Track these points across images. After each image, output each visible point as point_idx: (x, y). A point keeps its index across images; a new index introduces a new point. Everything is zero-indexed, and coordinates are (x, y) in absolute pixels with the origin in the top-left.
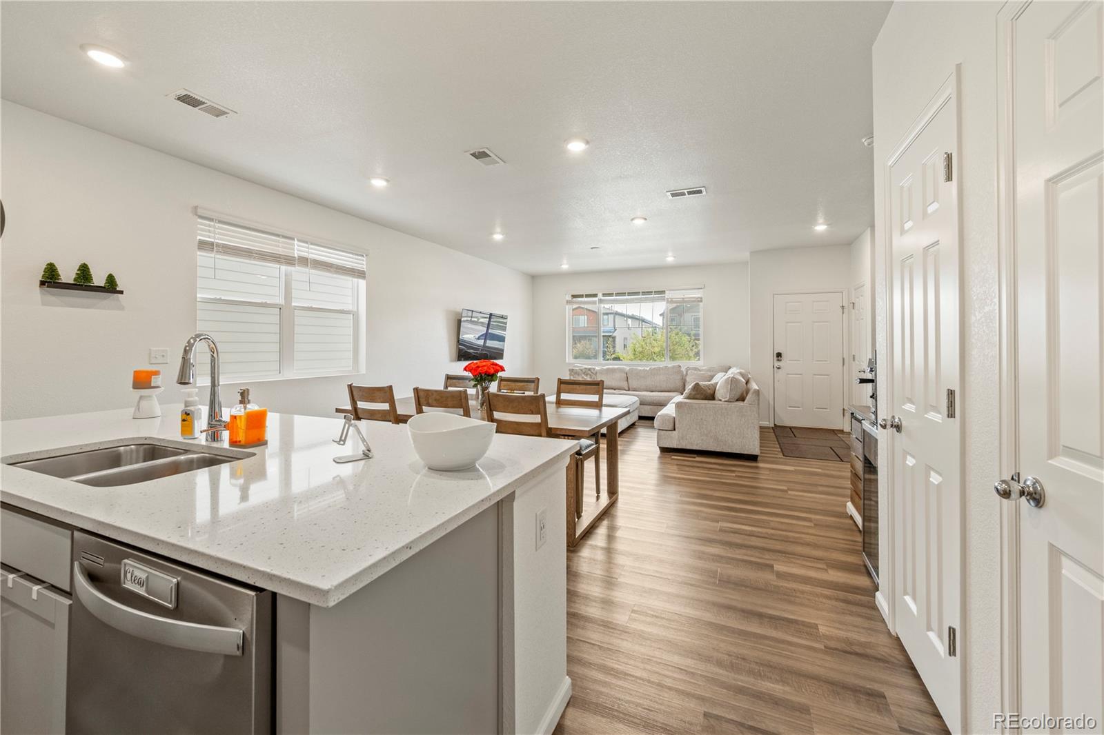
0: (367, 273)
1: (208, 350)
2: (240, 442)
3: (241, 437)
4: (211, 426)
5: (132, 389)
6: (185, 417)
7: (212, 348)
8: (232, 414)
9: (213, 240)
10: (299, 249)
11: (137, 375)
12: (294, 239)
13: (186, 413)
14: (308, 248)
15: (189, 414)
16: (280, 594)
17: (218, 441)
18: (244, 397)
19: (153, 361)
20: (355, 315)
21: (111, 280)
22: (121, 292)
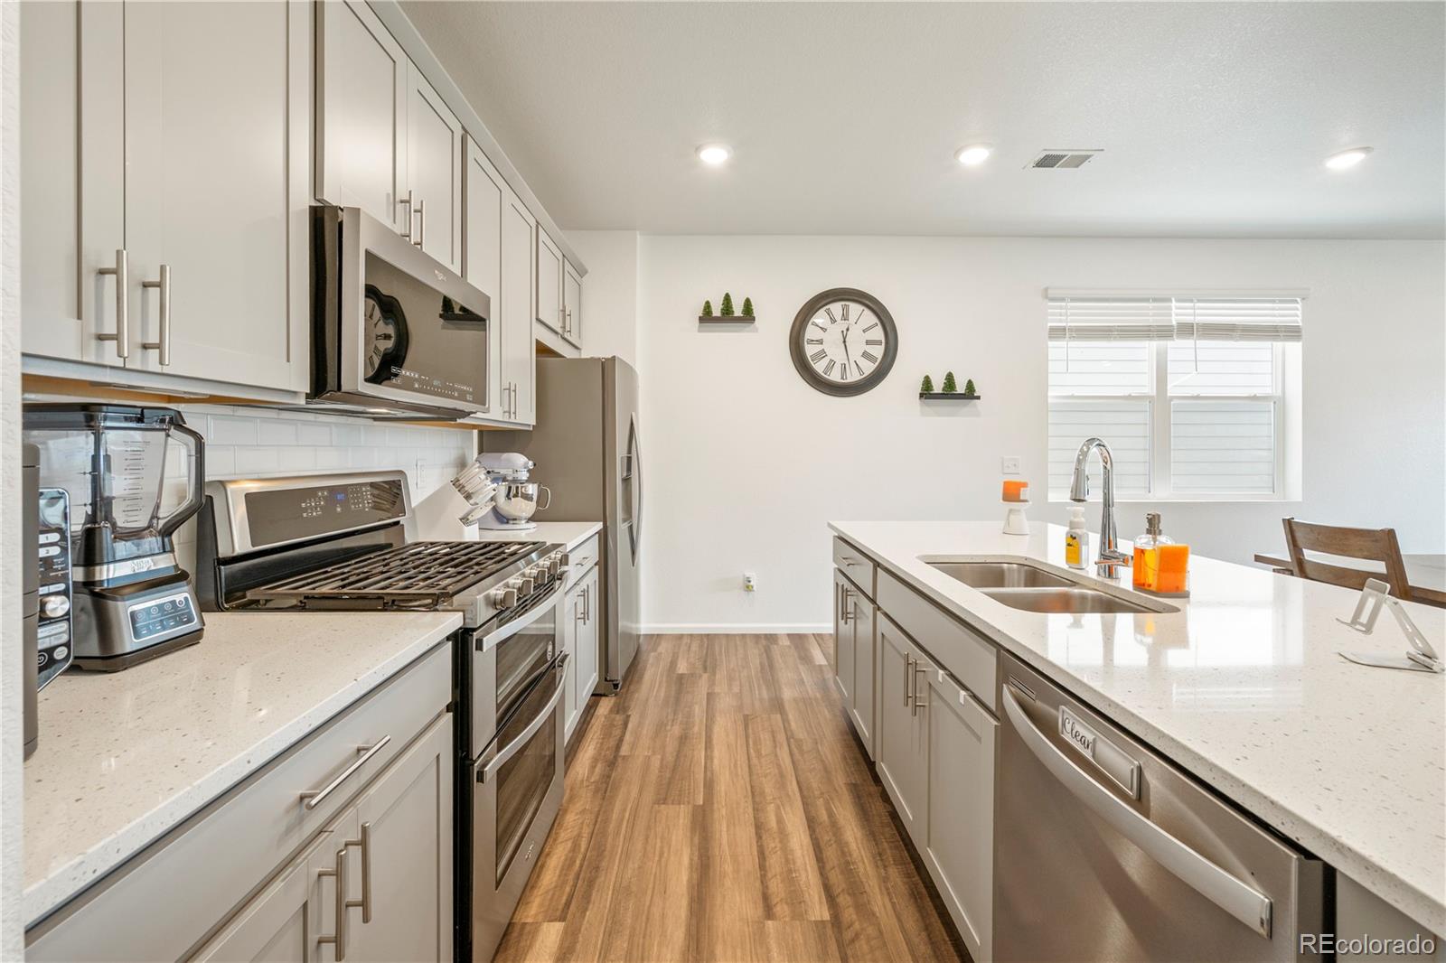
0: (1303, 332)
1: (1101, 460)
2: (1150, 586)
3: (1151, 579)
4: (1104, 557)
5: (1001, 501)
6: (1071, 541)
7: (1106, 457)
8: (1138, 546)
9: (1064, 324)
10: (1179, 313)
11: (1007, 486)
12: (1170, 300)
13: (1071, 536)
14: (1194, 308)
15: (1075, 538)
16: (1340, 872)
17: (1112, 578)
18: (1153, 525)
19: (1006, 471)
20: (1280, 403)
21: (970, 385)
22: (978, 398)
